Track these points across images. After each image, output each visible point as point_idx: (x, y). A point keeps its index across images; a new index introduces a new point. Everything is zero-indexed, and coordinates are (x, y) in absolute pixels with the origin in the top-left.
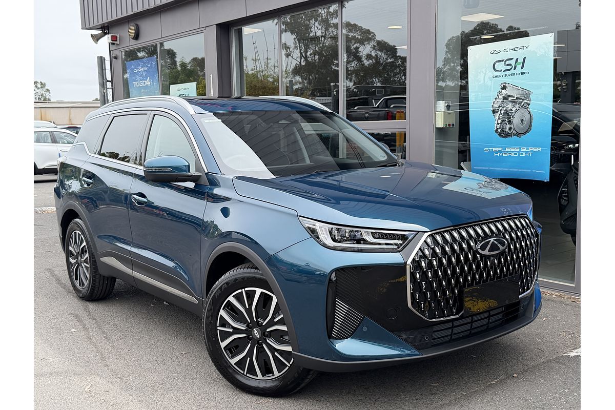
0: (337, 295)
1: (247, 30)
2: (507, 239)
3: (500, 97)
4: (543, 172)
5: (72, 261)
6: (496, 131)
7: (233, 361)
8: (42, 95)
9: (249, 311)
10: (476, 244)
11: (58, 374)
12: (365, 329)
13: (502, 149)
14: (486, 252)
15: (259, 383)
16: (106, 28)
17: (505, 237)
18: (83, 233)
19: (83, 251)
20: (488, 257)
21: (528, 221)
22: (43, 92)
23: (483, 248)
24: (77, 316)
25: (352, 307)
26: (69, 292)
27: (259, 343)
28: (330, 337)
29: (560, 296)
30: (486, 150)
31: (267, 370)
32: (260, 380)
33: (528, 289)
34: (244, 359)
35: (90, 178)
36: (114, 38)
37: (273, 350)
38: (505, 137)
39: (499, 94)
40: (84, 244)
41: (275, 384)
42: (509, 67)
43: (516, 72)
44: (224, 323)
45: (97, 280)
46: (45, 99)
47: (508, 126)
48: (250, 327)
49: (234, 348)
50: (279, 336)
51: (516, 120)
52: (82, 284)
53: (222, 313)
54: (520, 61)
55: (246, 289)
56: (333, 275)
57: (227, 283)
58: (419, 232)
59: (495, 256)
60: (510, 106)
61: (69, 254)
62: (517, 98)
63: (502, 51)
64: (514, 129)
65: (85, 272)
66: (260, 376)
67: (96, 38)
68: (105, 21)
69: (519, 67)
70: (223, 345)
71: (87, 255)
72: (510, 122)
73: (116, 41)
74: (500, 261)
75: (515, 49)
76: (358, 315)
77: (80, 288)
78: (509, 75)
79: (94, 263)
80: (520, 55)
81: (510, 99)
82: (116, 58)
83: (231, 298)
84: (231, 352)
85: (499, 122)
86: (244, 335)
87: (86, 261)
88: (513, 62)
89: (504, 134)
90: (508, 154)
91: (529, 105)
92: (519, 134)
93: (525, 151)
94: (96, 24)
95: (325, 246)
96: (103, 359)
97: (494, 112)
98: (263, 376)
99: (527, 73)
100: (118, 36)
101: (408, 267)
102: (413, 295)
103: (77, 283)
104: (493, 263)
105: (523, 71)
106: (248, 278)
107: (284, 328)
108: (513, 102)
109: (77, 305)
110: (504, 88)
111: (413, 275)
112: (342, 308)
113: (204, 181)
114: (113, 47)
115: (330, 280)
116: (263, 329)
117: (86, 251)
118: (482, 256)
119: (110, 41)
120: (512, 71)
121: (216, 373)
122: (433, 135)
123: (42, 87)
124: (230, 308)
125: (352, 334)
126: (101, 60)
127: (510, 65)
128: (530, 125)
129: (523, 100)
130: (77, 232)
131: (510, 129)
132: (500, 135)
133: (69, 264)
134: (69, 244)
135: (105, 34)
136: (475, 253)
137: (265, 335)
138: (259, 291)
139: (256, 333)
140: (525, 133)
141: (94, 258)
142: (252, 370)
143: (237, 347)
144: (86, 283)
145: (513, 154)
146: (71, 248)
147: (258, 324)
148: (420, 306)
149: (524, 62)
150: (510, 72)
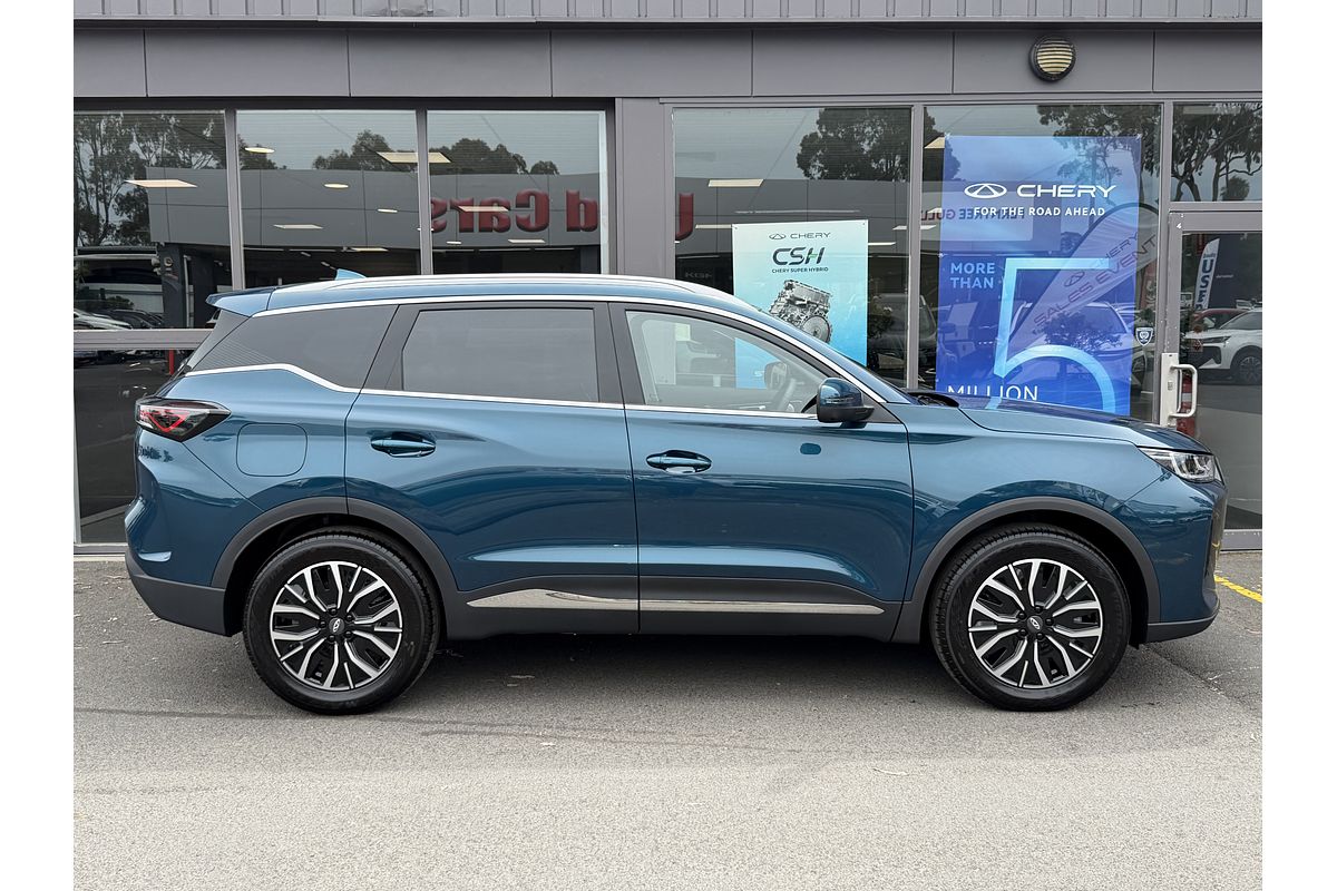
3: (783, 299)
7: (999, 672)
9: (1022, 594)
15: (1047, 693)
32: (1046, 688)
37: (1064, 640)
39: (782, 295)
41: (1072, 688)
42: (799, 260)
43: (808, 266)
44: (981, 621)
48: (1024, 616)
49: (997, 652)
50: (1070, 619)
54: (816, 251)
57: (986, 561)
60: (796, 313)
62: (808, 302)
63: (788, 237)
66: (1045, 682)
69: (813, 260)
75: (808, 236)
78: (798, 270)
80: (815, 244)
81: (798, 303)
83: (990, 582)
86: (1016, 631)
88: (805, 254)
91: (826, 312)
98: (1052, 682)
99: (826, 269)
105: (819, 266)
106: (1019, 547)
108: (801, 306)
110: (790, 287)
120: (803, 265)
124: (988, 596)
127: (800, 256)
137: (1046, 623)
139: (1035, 623)
143: (1001, 651)
147: (1035, 610)
149: (821, 254)
150: (800, 266)
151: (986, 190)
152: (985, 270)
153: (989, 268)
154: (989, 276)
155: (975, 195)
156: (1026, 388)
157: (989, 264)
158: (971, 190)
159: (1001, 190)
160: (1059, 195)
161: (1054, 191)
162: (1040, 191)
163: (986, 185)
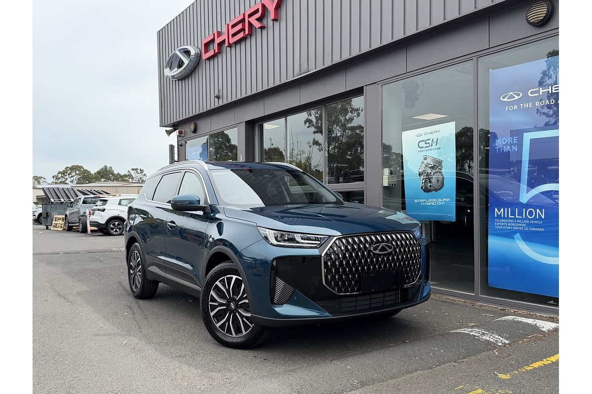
0: (277, 274)
1: (267, 126)
2: (393, 245)
3: (423, 165)
4: (452, 216)
5: (132, 272)
6: (422, 188)
7: (218, 325)
8: (141, 178)
9: (228, 291)
10: (370, 246)
11: (109, 335)
12: (295, 298)
13: (425, 200)
14: (377, 252)
15: (233, 339)
16: (175, 126)
17: (392, 244)
18: (139, 253)
19: (138, 265)
20: (380, 255)
21: (411, 236)
22: (142, 176)
23: (375, 249)
24: (130, 307)
25: (288, 283)
26: (129, 294)
27: (233, 312)
28: (273, 303)
29: (465, 302)
30: (416, 201)
31: (238, 331)
32: (234, 337)
33: (413, 281)
34: (224, 323)
35: (145, 215)
36: (180, 133)
37: (242, 316)
38: (427, 192)
39: (423, 163)
40: (139, 259)
41: (242, 340)
42: (428, 145)
43: (432, 148)
44: (214, 300)
45: (146, 284)
46: (143, 181)
47: (429, 185)
48: (229, 302)
49: (219, 316)
50: (246, 307)
51: (434, 181)
52: (136, 287)
53: (212, 293)
54: (435, 140)
55: (227, 276)
56: (275, 262)
57: (215, 273)
58: (331, 236)
59: (384, 255)
60: (429, 171)
61: (130, 267)
62: (434, 165)
63: (423, 134)
64: (433, 187)
65: (139, 279)
66: (234, 335)
67: (169, 133)
68: (175, 121)
69: (434, 144)
70: (212, 314)
71: (140, 267)
72: (430, 182)
73: (182, 134)
74: (388, 259)
75: (431, 133)
76: (291, 289)
77: (135, 290)
78: (428, 150)
79: (144, 271)
80: (434, 137)
81: (430, 166)
82: (181, 145)
83: (218, 283)
84: (217, 319)
85: (423, 181)
86: (225, 307)
87: (139, 271)
88: (430, 142)
89: (427, 190)
90: (430, 204)
91: (441, 170)
92: (436, 190)
93: (440, 202)
94: (169, 123)
95: (272, 244)
96: (140, 328)
97: (420, 175)
98: (236, 335)
99: (440, 148)
100: (183, 131)
101: (322, 258)
102: (326, 277)
103: (134, 287)
104: (383, 260)
105: (437, 147)
106: (228, 269)
107: (247, 301)
108: (431, 168)
109: (132, 301)
110: (425, 159)
111: (326, 263)
112: (280, 284)
113: (209, 210)
114: (180, 139)
115: (272, 265)
116: (236, 302)
117: (140, 265)
118: (374, 254)
119: (178, 134)
120: (430, 148)
121: (209, 336)
122: (381, 191)
123: (141, 173)
124: (217, 289)
125: (287, 302)
126: (172, 147)
127: (429, 143)
128: (443, 184)
129: (437, 165)
130: (136, 251)
131: (430, 186)
132: (424, 190)
133: (130, 274)
134: (130, 261)
135: (175, 130)
136: (369, 251)
137: (237, 306)
138: (234, 277)
139: (233, 306)
140: (440, 189)
141: (144, 268)
142: (229, 331)
143: (220, 316)
144: (139, 287)
145: (433, 204)
146: (131, 263)
147: (234, 299)
148: (331, 284)
149: (437, 141)
150: (428, 148)
151: (511, 97)
152: (513, 141)
153: (514, 140)
154: (514, 145)
155: (506, 100)
156: (538, 210)
157: (514, 138)
158: (503, 98)
159: (518, 95)
160: (554, 91)
161: (550, 90)
162: (541, 91)
163: (511, 93)
